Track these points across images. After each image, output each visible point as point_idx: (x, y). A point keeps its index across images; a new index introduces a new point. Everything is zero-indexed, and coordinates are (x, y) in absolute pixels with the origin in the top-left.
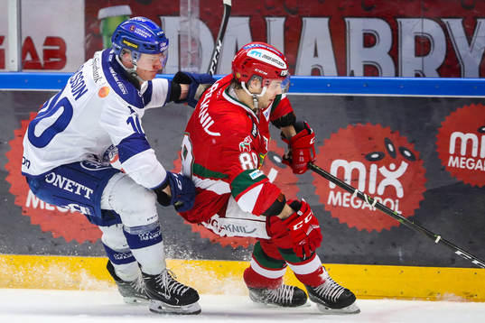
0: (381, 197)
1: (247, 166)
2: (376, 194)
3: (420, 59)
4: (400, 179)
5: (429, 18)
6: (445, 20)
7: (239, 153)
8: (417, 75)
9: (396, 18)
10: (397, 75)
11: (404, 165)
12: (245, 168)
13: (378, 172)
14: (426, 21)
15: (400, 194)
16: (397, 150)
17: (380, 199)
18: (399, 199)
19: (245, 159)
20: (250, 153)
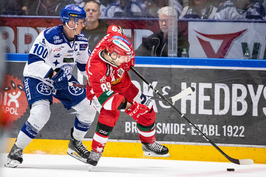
0: (9, 107)
1: (105, 90)
2: (7, 106)
3: (27, 45)
4: (17, 99)
5: (31, 27)
6: (38, 28)
7: (100, 84)
8: (26, 53)
9: (16, 26)
10: (16, 52)
11: (19, 93)
12: (104, 91)
13: (8, 96)
14: (30, 28)
15: (17, 105)
16: (16, 86)
17: (9, 108)
18: (17, 108)
19: (104, 86)
20: (106, 83)
